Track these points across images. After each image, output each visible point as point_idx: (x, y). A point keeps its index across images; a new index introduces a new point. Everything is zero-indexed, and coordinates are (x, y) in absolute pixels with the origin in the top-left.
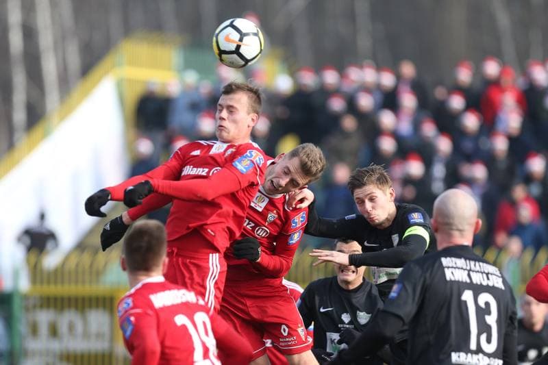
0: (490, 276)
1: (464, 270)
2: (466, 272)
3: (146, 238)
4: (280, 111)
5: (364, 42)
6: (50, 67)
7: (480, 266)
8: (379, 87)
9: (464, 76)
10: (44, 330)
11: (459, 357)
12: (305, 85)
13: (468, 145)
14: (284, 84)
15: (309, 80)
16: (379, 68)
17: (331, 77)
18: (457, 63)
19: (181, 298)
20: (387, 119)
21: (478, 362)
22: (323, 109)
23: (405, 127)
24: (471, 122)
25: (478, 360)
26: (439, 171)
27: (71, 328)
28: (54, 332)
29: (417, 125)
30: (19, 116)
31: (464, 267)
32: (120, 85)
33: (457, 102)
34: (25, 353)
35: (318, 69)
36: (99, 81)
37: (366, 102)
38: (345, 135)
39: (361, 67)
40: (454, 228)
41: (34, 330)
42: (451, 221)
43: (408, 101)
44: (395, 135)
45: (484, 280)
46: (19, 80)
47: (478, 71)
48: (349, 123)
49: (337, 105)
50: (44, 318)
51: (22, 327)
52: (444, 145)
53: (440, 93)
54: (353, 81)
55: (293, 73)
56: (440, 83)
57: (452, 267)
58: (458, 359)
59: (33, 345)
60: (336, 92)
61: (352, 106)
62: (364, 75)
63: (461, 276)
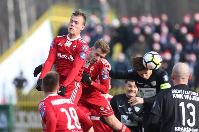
0: (193, 96)
1: (181, 94)
2: (182, 95)
3: (51, 79)
4: (114, 33)
5: (147, 7)
6: (24, 16)
7: (189, 92)
8: (153, 24)
9: (187, 20)
10: (22, 119)
11: (178, 129)
12: (124, 24)
13: (188, 47)
14: (116, 23)
15: (126, 21)
16: (154, 17)
17: (134, 20)
18: (184, 15)
19: (64, 102)
20: (157, 37)
21: (186, 130)
22: (131, 33)
23: (164, 40)
24: (190, 38)
25: (186, 129)
26: (177, 57)
27: (32, 118)
28: (26, 120)
29: (168, 39)
30: (12, 35)
31: (182, 93)
32: (52, 24)
33: (184, 30)
34: (15, 128)
35: (129, 17)
36: (43, 22)
37: (148, 30)
38: (140, 43)
39: (146, 16)
40: (181, 77)
41: (18, 119)
42: (180, 75)
43: (165, 30)
44: (160, 43)
45: (190, 98)
46: (12, 21)
47: (192, 18)
48: (142, 38)
49: (137, 31)
50: (22, 114)
51: (13, 118)
52: (179, 47)
53: (177, 27)
54: (143, 22)
55: (119, 19)
56: (177, 22)
57: (176, 93)
58: (177, 129)
59: (18, 125)
60: (136, 26)
61: (143, 32)
62: (148, 19)
63: (180, 96)
